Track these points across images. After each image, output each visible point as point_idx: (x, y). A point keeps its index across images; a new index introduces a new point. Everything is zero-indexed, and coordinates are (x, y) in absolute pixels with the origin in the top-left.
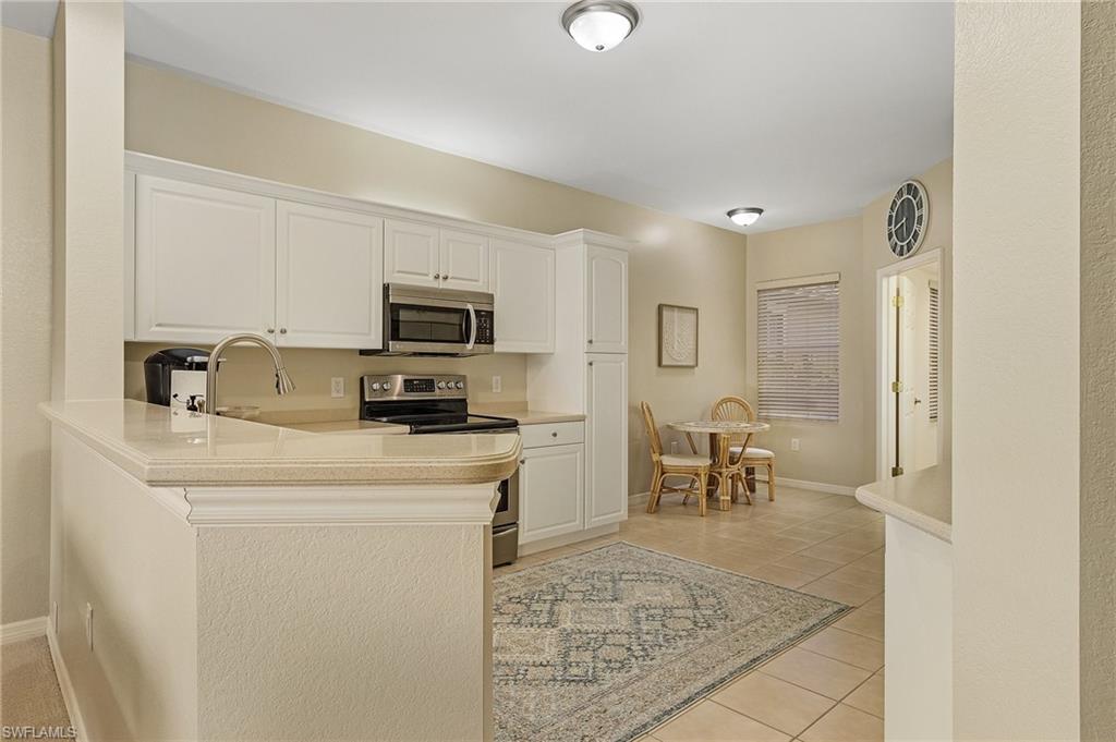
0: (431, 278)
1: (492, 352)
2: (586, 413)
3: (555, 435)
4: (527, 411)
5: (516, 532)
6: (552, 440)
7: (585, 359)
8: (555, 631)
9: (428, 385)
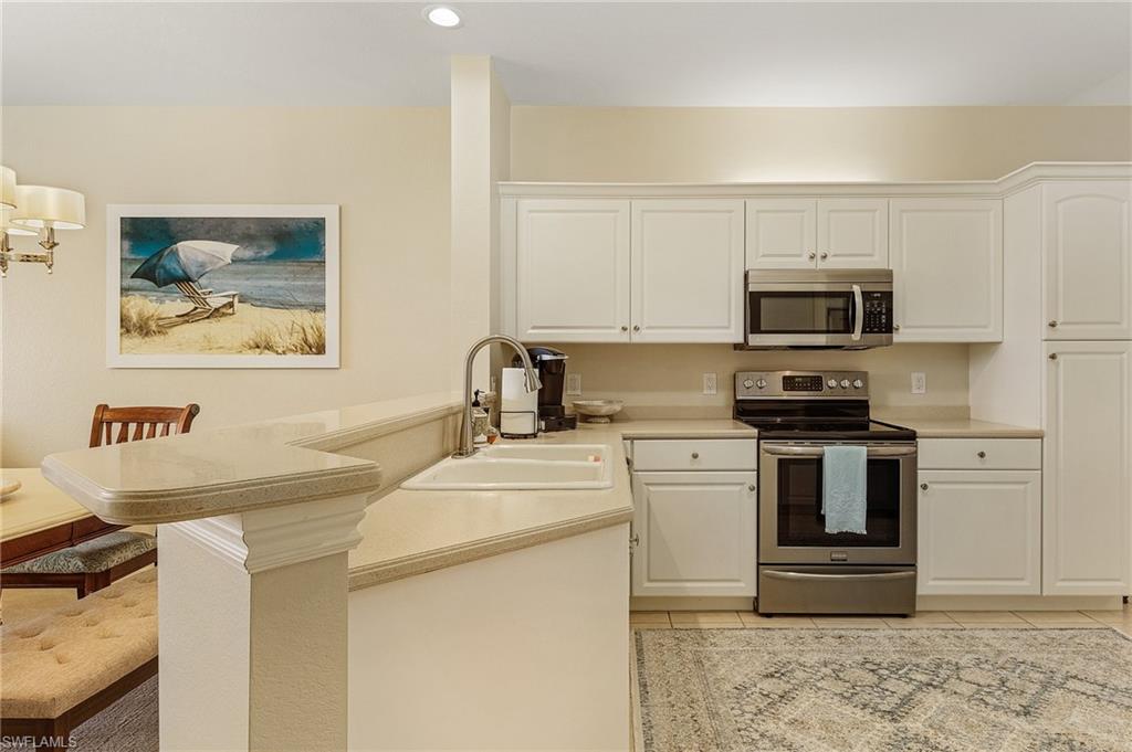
0: (806, 258)
1: (890, 343)
2: (1044, 428)
3: (982, 455)
4: (969, 419)
5: (914, 579)
6: (977, 462)
7: (1044, 350)
8: (890, 727)
9: (815, 383)
